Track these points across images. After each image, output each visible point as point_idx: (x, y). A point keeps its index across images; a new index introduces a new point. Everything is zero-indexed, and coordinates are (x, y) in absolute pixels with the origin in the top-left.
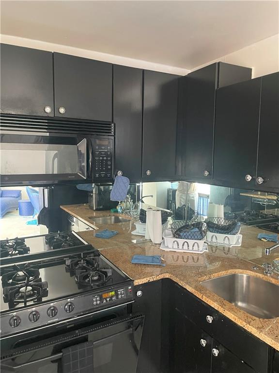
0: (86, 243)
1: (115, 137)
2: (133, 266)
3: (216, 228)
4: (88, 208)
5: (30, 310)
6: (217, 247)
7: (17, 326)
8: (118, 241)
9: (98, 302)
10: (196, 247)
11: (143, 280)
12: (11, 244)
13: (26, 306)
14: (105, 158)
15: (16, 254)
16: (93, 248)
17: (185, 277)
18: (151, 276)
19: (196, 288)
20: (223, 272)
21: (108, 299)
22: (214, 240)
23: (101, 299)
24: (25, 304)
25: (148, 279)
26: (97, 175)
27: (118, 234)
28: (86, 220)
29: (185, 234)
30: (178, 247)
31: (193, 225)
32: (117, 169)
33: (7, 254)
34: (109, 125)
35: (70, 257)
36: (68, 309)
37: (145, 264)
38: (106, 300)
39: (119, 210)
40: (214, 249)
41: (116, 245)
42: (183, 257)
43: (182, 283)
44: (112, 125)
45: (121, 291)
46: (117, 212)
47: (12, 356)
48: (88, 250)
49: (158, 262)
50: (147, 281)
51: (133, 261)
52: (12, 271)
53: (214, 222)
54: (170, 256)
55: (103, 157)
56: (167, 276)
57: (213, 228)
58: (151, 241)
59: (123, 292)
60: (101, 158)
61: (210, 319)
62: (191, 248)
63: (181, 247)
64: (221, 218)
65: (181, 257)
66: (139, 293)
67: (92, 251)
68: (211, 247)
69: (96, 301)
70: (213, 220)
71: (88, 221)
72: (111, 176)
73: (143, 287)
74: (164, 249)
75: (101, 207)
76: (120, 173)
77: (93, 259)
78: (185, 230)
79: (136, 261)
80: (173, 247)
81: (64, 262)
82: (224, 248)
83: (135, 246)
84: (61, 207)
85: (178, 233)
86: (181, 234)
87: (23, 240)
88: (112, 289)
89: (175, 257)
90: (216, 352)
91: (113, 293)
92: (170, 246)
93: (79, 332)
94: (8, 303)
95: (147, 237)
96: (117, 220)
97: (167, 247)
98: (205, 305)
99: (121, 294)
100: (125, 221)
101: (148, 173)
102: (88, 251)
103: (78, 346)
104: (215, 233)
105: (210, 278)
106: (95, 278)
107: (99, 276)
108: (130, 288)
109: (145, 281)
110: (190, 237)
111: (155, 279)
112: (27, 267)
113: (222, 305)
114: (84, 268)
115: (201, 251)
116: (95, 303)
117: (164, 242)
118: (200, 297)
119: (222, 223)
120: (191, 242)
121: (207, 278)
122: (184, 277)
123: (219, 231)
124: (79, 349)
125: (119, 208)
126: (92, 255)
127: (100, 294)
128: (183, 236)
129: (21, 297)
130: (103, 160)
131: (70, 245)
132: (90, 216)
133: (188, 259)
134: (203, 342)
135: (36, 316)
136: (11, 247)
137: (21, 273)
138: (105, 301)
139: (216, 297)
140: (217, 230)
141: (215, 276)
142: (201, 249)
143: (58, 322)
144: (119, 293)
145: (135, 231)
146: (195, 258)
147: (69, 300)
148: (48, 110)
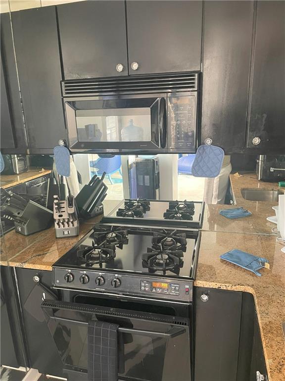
5: (82, 272)
9: (147, 289)
11: (211, 284)
14: (184, 122)
21: (159, 290)
23: (151, 287)
25: (219, 284)
34: (191, 76)
38: (156, 290)
44: (196, 75)
45: (175, 287)
50: (216, 287)
55: (181, 120)
56: (251, 290)
59: (177, 288)
60: (179, 122)
66: (204, 297)
72: (192, 145)
76: (209, 141)
91: (166, 285)
99: (175, 290)
108: (187, 287)
109: (213, 285)
116: (143, 288)
127: (150, 281)
144: (173, 288)
147: (116, 275)
148: (120, 68)
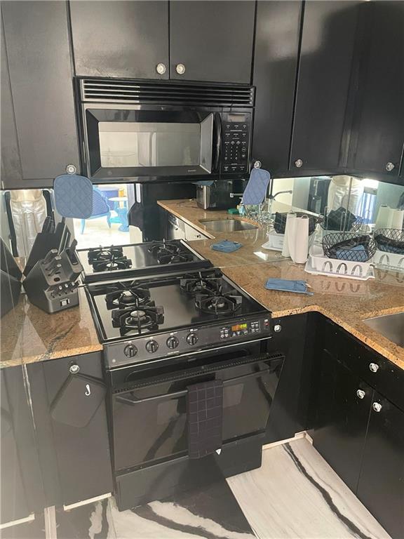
0: (202, 259)
1: (254, 110)
2: (268, 292)
3: (389, 245)
4: (196, 206)
5: (147, 339)
6: (387, 271)
7: (134, 355)
8: (243, 257)
9: (227, 335)
10: (357, 272)
11: (283, 312)
12: (106, 253)
13: (140, 335)
14: (238, 142)
15: (115, 268)
16: (212, 266)
17: (342, 312)
18: (295, 308)
19: (357, 327)
20: (396, 308)
21: (239, 333)
22: (385, 262)
23: (231, 333)
24: (140, 332)
25: (290, 311)
26: (226, 168)
27: (242, 247)
28: (195, 224)
29: (343, 253)
30: (331, 271)
31: (356, 240)
32: (253, 158)
33: (104, 267)
34: (247, 90)
35: (184, 276)
36: (191, 341)
37: (284, 291)
38: (236, 334)
39: (241, 212)
40: (382, 275)
41: (242, 262)
42: (336, 283)
43: (336, 320)
44: (252, 90)
45: (255, 324)
46: (237, 213)
47: (131, 389)
48: (206, 268)
49: (301, 289)
50: (288, 314)
51: (267, 287)
52: (116, 290)
53: (387, 236)
54: (318, 281)
55: (236, 141)
56: (316, 308)
57: (384, 244)
58: (291, 260)
59: (257, 325)
60: (233, 143)
61: (374, 367)
62: (349, 272)
63: (334, 270)
64: (398, 230)
65: (334, 284)
66: (277, 328)
67: (211, 269)
68: (378, 271)
69: (224, 334)
70: (386, 233)
71: (199, 225)
72: (245, 169)
73: (283, 321)
74: (310, 272)
75: (214, 206)
76: (257, 164)
77: (215, 281)
78: (344, 248)
79: (272, 287)
80: (323, 269)
81: (177, 282)
82: (398, 273)
83: (268, 266)
84: (158, 203)
85: (332, 251)
86: (338, 253)
87: (120, 248)
88: (243, 321)
89: (325, 284)
90: (378, 407)
91: (245, 326)
92: (319, 268)
93: (205, 368)
94: (119, 329)
95: (284, 254)
96: (238, 226)
97: (315, 269)
98: (369, 349)
99: (255, 328)
100: (250, 228)
101: (299, 163)
102: (207, 270)
103: (205, 384)
104: (387, 251)
105: (376, 315)
106: (221, 305)
107: (225, 303)
108: (266, 320)
109: (285, 313)
110: (350, 258)
111: (299, 312)
112: (133, 285)
113: (395, 352)
114: (204, 292)
115: (364, 277)
116: (222, 336)
117: (310, 262)
118: (363, 340)
119: (399, 237)
120: (351, 264)
121: (372, 316)
122: (340, 313)
123: (395, 249)
124: (206, 387)
125: (240, 208)
126: (213, 275)
127: (229, 325)
128: (340, 256)
129: (133, 323)
130: (235, 145)
131: (181, 260)
132: (201, 218)
133: (343, 287)
134: (361, 394)
135: (154, 346)
136: (107, 257)
137: (128, 293)
138: (234, 335)
139: (386, 341)
140: (391, 248)
141: (385, 313)
142: (364, 274)
143: (180, 354)
144: (253, 326)
145: (266, 244)
146: (355, 285)
147: (192, 330)
148: (161, 69)
